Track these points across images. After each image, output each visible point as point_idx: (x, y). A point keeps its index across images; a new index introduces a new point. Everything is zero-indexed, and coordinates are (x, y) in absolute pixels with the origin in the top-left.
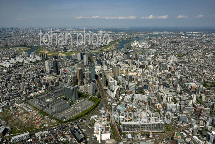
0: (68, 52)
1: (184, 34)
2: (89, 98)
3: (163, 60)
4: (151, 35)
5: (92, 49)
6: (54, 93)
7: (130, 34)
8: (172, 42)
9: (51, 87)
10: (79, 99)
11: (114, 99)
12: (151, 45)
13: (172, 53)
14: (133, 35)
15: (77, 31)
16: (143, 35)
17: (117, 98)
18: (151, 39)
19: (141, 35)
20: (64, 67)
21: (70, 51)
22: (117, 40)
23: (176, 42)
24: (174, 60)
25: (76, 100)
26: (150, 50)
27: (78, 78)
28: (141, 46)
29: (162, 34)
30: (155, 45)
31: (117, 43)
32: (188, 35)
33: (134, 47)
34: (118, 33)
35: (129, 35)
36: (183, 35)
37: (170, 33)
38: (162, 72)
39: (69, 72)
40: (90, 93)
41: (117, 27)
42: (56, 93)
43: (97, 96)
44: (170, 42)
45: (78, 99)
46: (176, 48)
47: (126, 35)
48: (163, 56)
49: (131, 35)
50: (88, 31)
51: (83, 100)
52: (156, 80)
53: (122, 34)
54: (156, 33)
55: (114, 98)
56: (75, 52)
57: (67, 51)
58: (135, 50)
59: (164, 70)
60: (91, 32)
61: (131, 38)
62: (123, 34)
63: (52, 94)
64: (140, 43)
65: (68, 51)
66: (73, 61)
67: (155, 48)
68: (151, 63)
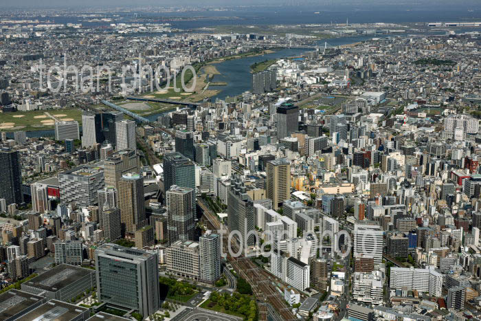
0: (21, 113)
1: (453, 33)
2: (205, 299)
3: (424, 132)
4: (329, 35)
5: (122, 98)
6: (49, 289)
7: (248, 36)
8: (424, 62)
9: (24, 263)
10: (167, 307)
11: (310, 294)
12: (351, 74)
13: (445, 103)
14: (261, 38)
15: (22, 24)
16: (298, 37)
17: (321, 291)
18: (339, 52)
19: (290, 36)
20: (36, 175)
21: (28, 106)
22: (208, 61)
23: (436, 62)
24: (469, 130)
25: (154, 309)
26: (356, 93)
27: (127, 218)
28: (315, 81)
29: (369, 32)
30: (365, 77)
31: (211, 70)
32: (469, 36)
33: (286, 85)
34: (195, 32)
35: (245, 38)
36: (451, 36)
37: (400, 28)
38: (445, 176)
39: (73, 195)
40: (198, 279)
41: (183, 10)
42: (59, 285)
43: (232, 287)
44: (417, 63)
45: (160, 307)
46: (450, 83)
47: (234, 38)
48: (417, 117)
49: (252, 37)
50: (70, 25)
51: (182, 308)
52: (440, 210)
53: (215, 36)
54: (348, 29)
55: (308, 290)
56: (52, 111)
57: (15, 110)
58: (299, 96)
59: (450, 167)
60: (81, 28)
61: (257, 50)
62: (219, 37)
63: (44, 292)
64: (303, 68)
65: (19, 107)
66: (63, 151)
67: (372, 86)
68: (390, 145)
